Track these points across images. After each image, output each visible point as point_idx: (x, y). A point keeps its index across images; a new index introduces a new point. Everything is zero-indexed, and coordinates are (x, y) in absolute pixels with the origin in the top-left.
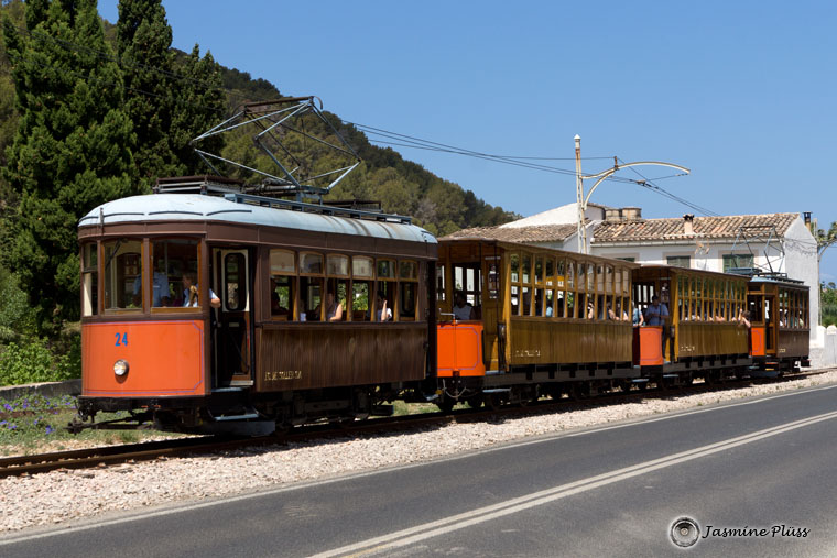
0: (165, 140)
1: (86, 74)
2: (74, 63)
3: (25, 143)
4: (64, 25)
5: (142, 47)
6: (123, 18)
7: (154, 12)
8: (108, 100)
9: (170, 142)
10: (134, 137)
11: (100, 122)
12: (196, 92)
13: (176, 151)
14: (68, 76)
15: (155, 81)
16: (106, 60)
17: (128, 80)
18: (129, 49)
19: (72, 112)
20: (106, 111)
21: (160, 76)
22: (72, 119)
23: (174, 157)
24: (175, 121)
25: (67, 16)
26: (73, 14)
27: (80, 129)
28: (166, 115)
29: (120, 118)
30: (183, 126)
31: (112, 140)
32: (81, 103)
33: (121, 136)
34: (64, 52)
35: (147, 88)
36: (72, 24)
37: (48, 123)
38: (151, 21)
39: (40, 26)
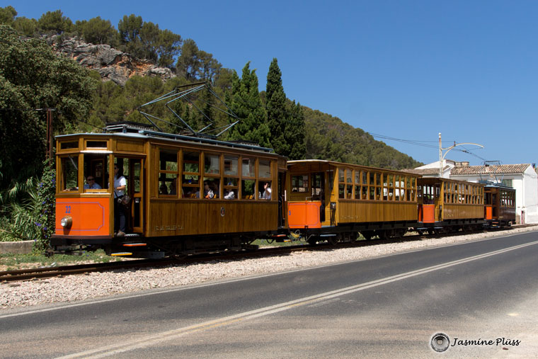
0: (282, 136)
1: (252, 111)
2: (248, 107)
3: (231, 136)
4: (245, 93)
5: (274, 101)
6: (268, 91)
7: (279, 88)
8: (260, 121)
9: (284, 136)
10: (270, 134)
11: (257, 129)
12: (294, 118)
13: (286, 139)
14: (246, 111)
15: (279, 114)
16: (260, 106)
17: (269, 113)
18: (269, 102)
19: (247, 125)
20: (259, 125)
21: (281, 112)
22: (247, 128)
23: (286, 142)
24: (286, 128)
25: (246, 89)
26: (249, 89)
27: (250, 131)
28: (283, 126)
29: (265, 127)
30: (288, 130)
31: (262, 135)
32: (250, 122)
33: (265, 134)
34: (245, 103)
35: (275, 116)
36: (248, 92)
37: (239, 129)
38: (277, 91)
39: (237, 93)
